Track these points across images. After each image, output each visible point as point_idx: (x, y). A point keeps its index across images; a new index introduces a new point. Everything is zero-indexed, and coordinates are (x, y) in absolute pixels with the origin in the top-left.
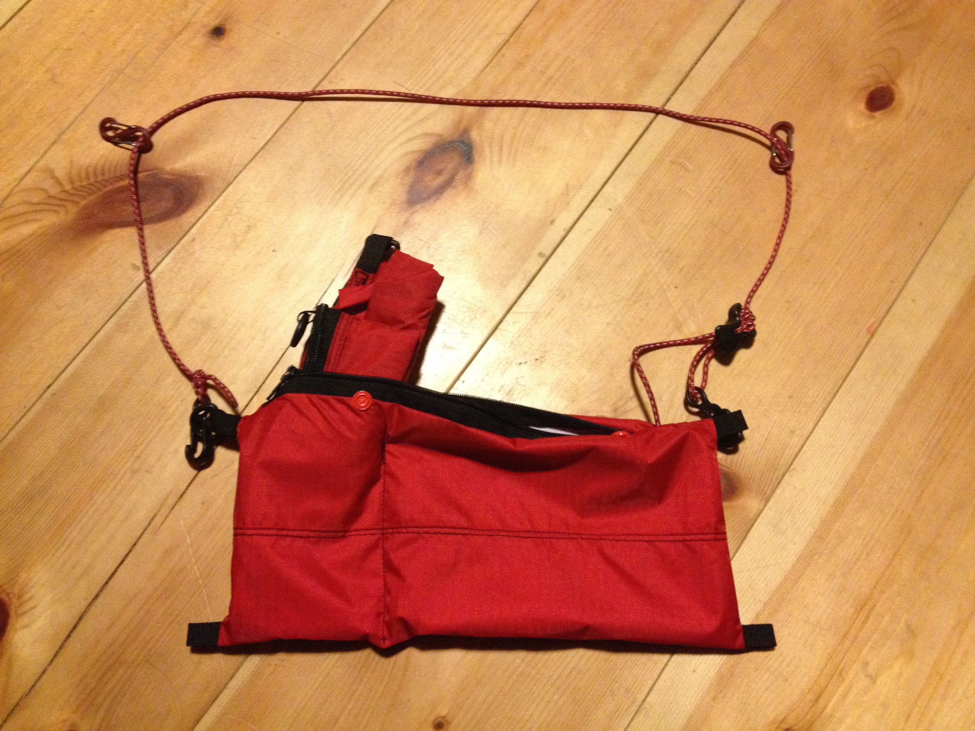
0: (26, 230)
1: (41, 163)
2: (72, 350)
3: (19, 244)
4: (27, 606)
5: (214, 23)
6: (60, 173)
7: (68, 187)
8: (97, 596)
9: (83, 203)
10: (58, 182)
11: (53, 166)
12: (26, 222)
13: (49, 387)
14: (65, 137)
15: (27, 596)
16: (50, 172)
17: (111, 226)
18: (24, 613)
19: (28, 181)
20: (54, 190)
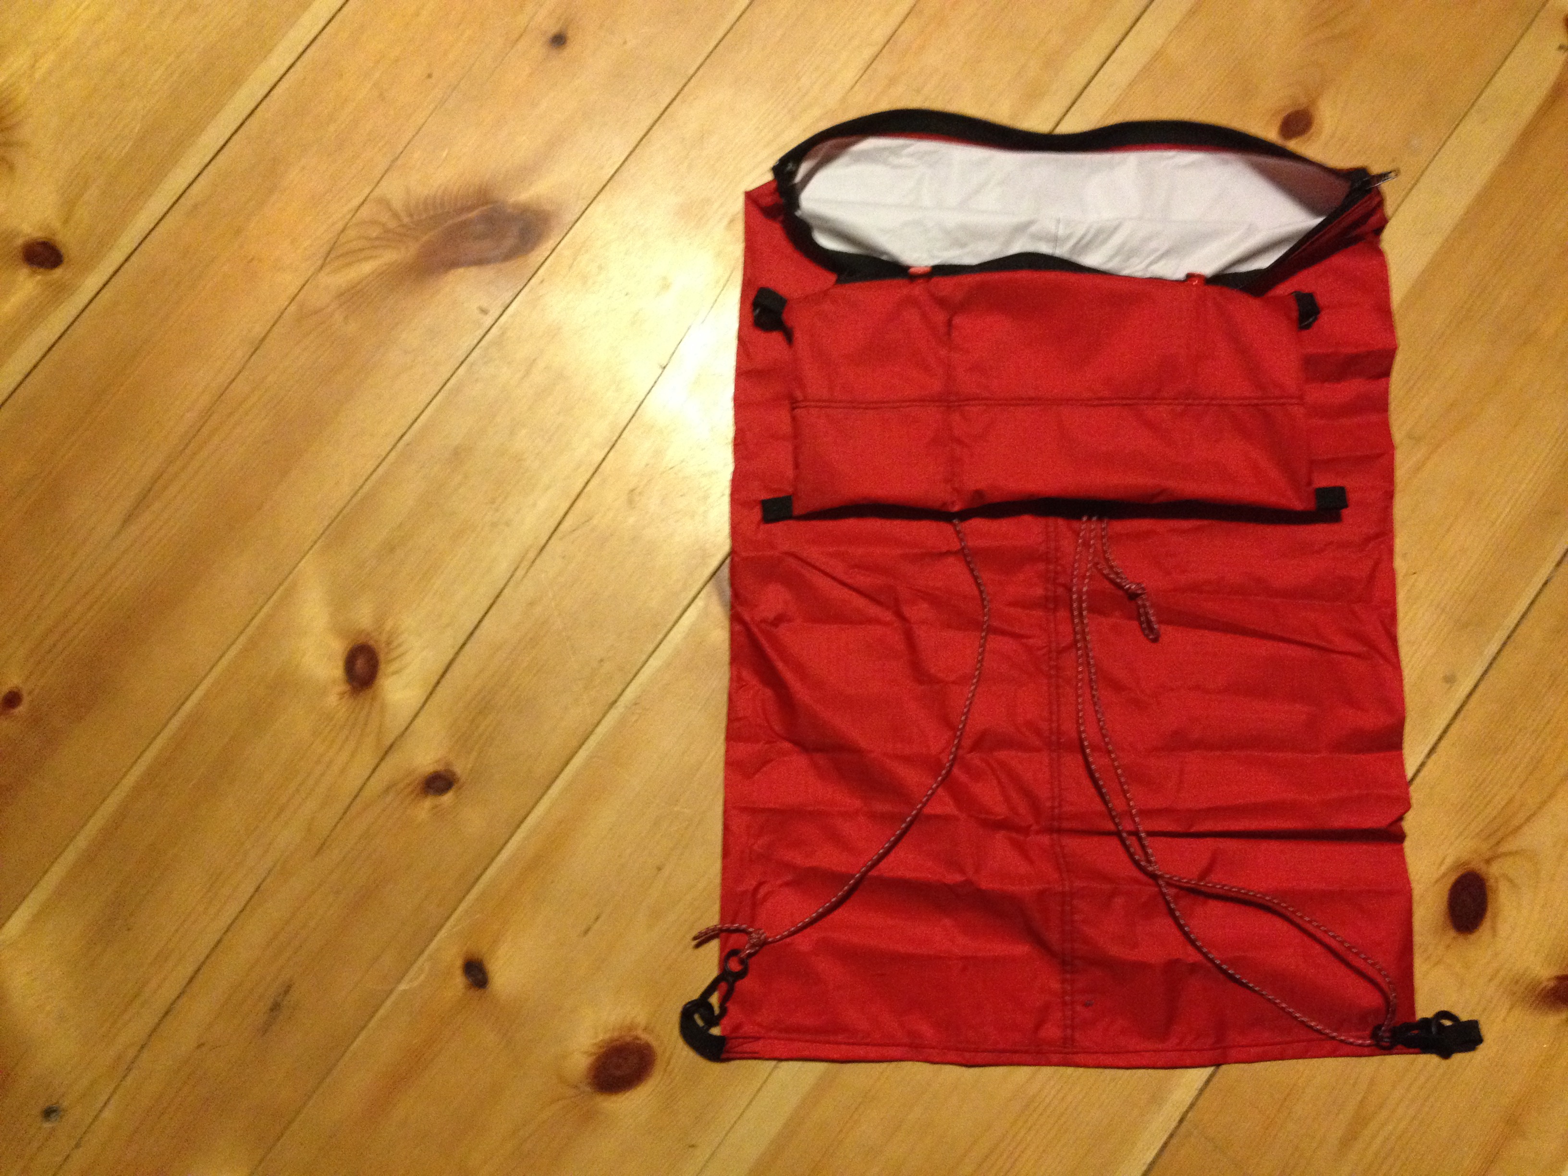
0: (367, 267)
1: (377, 192)
2: (424, 398)
3: (359, 283)
4: (394, 654)
5: (554, 30)
6: (397, 204)
7: (406, 220)
8: (464, 645)
9: (425, 238)
10: (396, 215)
11: (389, 196)
12: (367, 259)
13: (402, 436)
14: (399, 162)
15: (395, 644)
16: (384, 202)
17: (454, 264)
18: (395, 659)
19: (364, 213)
20: (392, 224)
